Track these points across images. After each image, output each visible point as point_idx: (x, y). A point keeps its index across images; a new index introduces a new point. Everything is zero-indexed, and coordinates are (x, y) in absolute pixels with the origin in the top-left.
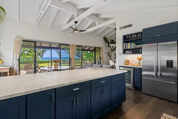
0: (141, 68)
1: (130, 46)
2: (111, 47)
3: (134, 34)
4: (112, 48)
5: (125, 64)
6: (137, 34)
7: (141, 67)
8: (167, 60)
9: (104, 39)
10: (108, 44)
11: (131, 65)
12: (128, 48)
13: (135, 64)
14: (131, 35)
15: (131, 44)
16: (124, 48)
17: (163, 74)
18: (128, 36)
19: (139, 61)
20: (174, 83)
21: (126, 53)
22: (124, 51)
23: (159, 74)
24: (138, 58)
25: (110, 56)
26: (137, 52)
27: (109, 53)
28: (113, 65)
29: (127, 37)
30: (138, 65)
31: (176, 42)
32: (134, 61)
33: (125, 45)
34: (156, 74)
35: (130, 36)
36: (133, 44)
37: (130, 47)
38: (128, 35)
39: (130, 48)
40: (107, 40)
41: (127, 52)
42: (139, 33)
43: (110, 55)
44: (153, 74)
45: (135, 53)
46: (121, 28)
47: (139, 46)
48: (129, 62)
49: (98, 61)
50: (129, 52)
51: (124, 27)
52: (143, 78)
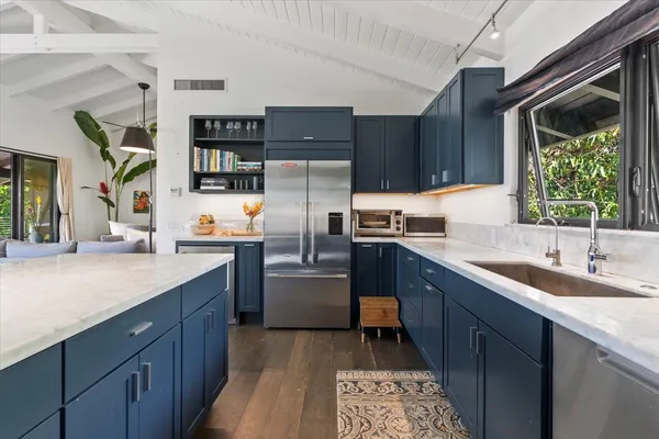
0: (261, 244)
1: (217, 161)
2: (119, 164)
3: (234, 120)
4: (122, 169)
5: (200, 231)
6: (244, 121)
7: (260, 239)
8: (330, 214)
9: (76, 117)
10: (99, 148)
11: (225, 234)
12: (213, 170)
13: (235, 232)
14: (224, 121)
15: (221, 156)
16: (197, 169)
17: (322, 256)
18: (213, 124)
19: (248, 218)
20: (345, 276)
21: (202, 188)
22: (197, 181)
23: (311, 258)
24: (245, 207)
25: (110, 204)
26: (244, 188)
27: (104, 188)
28: (142, 241)
29: (208, 124)
30: (245, 232)
31: (347, 163)
32: (231, 221)
33: (201, 155)
34: (305, 258)
35: (217, 125)
36: (229, 155)
37: (221, 165)
38: (213, 120)
39: (218, 170)
40: (98, 127)
41: (208, 184)
42: (251, 119)
43: (113, 198)
44: (297, 259)
45: (238, 188)
46: (178, 85)
47: (251, 165)
48: (211, 222)
49: (37, 229)
50: (215, 185)
51: (192, 81)
52: (269, 275)
